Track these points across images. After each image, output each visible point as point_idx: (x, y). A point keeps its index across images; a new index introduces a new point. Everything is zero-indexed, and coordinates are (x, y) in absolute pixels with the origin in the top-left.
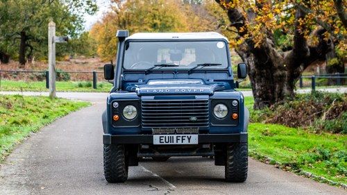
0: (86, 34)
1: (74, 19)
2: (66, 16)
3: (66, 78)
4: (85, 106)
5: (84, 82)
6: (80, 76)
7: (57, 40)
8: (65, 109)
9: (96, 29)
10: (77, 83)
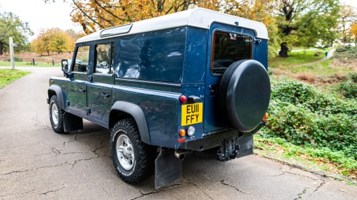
0: (30, 43)
1: (24, 37)
2: (20, 36)
3: (21, 60)
4: (29, 73)
5: (29, 63)
6: (27, 60)
7: (14, 45)
8: (19, 75)
9: (35, 41)
10: (26, 63)
